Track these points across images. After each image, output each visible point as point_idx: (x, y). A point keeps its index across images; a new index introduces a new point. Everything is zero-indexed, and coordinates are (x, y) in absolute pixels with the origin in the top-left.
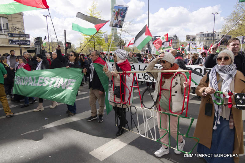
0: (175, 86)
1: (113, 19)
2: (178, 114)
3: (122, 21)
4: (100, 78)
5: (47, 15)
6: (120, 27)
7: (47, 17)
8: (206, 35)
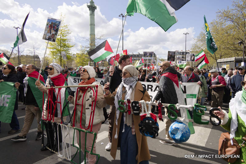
0: (89, 99)
1: (47, 32)
2: (85, 129)
3: (55, 35)
4: (33, 93)
5: (18, 27)
6: (53, 41)
7: (18, 29)
8: (181, 53)
